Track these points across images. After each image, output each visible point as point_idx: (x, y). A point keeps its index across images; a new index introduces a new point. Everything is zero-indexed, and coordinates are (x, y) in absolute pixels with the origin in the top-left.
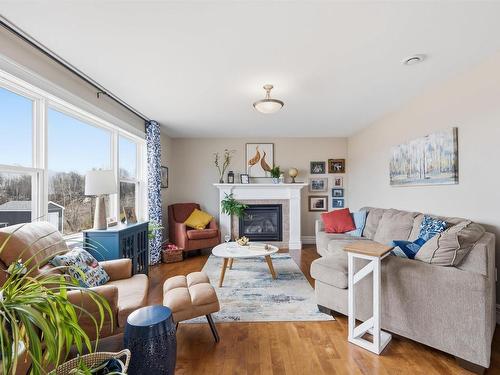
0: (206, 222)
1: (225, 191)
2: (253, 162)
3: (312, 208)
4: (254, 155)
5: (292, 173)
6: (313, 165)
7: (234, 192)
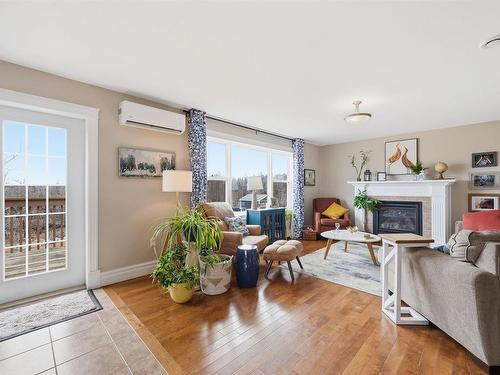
0: (341, 214)
1: (359, 188)
2: (392, 160)
3: (473, 208)
4: (395, 152)
5: (439, 168)
6: (476, 157)
7: (369, 189)
